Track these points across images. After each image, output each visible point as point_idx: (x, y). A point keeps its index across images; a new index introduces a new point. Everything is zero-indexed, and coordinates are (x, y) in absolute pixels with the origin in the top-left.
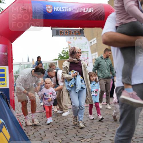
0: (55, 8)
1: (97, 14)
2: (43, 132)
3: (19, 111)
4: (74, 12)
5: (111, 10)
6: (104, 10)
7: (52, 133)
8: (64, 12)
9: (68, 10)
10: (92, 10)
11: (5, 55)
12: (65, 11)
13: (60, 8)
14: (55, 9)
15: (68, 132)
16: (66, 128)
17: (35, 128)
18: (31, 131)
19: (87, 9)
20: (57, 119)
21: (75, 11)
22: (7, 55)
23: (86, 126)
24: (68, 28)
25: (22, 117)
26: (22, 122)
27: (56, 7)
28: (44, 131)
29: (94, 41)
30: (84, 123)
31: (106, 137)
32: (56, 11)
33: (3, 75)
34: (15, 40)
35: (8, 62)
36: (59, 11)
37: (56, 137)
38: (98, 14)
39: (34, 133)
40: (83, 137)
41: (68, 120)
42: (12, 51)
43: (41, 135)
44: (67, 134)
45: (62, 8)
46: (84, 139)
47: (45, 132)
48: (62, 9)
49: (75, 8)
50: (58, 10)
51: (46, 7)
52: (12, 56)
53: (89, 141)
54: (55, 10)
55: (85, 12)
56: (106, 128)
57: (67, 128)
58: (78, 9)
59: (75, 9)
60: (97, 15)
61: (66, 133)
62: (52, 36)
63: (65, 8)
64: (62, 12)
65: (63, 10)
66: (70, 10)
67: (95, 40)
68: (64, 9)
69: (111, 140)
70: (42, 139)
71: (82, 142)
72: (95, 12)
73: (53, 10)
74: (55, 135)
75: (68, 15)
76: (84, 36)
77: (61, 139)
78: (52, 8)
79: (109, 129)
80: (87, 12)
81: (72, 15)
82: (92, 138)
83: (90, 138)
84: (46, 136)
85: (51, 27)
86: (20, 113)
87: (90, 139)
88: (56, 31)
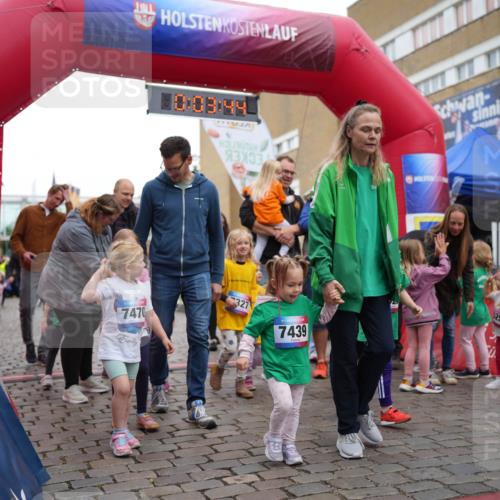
0: (166, 14)
1: (309, 48)
2: (95, 444)
3: (11, 367)
4: (231, 34)
5: (357, 39)
6: (332, 37)
8: (196, 33)
9: (210, 26)
10: (294, 34)
12: (201, 28)
13: (184, 14)
14: (163, 17)
15: (180, 448)
16: (173, 436)
17: (64, 430)
18: (51, 437)
19: (276, 27)
21: (234, 30)
23: (243, 433)
24: (204, 87)
25: (21, 389)
26: (21, 407)
27: (169, 12)
28: (97, 441)
29: (289, 141)
30: (238, 422)
31: (309, 472)
32: (169, 24)
34: (14, 115)
36: (177, 25)
37: (137, 462)
38: (314, 50)
39: (62, 446)
40: (229, 469)
41: (180, 407)
42: (0, 154)
43: (84, 452)
44: (177, 453)
45: (191, 16)
46: (236, 474)
47: (98, 445)
48: (188, 21)
49: (233, 20)
50: (176, 21)
51: (132, 8)
52: (1, 169)
53: (250, 484)
54: (163, 23)
55: (268, 36)
56: (311, 441)
57: (177, 434)
58: (243, 24)
59: (234, 25)
60: (308, 53)
61: (172, 451)
62: (148, 112)
63: (200, 17)
64: (186, 31)
65: (192, 24)
66: (216, 25)
67: (292, 138)
68: (197, 20)
69: (326, 483)
70: (90, 468)
71: (226, 484)
72: (303, 40)
73: (158, 20)
74: (133, 457)
75: (209, 44)
76: (259, 122)
77: (155, 471)
78: (154, 13)
79: (320, 446)
80: (274, 37)
81: (222, 45)
82: (260, 474)
83: (256, 473)
84: (102, 458)
85: (147, 81)
86: (14, 373)
87: (254, 478)
88: (163, 94)
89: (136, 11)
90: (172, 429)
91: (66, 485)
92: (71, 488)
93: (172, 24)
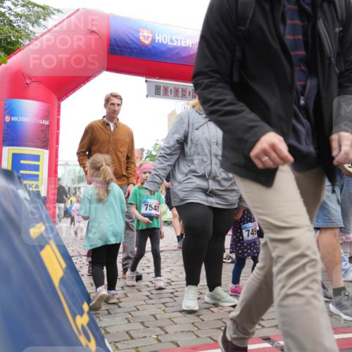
0: (158, 36)
7: (140, 291)
8: (176, 48)
9: (185, 44)
11: (44, 125)
12: (179, 44)
13: (169, 37)
14: (157, 38)
15: (177, 291)
16: (171, 285)
20: (148, 267)
22: (48, 126)
24: (181, 82)
27: (160, 35)
32: (160, 42)
33: (37, 168)
34: (67, 97)
35: (48, 140)
37: (150, 299)
41: (172, 270)
42: (58, 120)
44: (176, 294)
45: (173, 38)
48: (172, 41)
50: (165, 41)
51: (139, 32)
52: (58, 128)
54: (157, 41)
57: (172, 283)
61: (172, 293)
62: (147, 96)
63: (179, 38)
64: (171, 47)
66: (188, 43)
68: (177, 40)
70: (120, 302)
71: (213, 312)
73: (153, 40)
74: (147, 296)
75: (184, 55)
77: (163, 304)
78: (151, 36)
84: (127, 296)
85: (146, 78)
88: (156, 86)
89: (141, 34)
90: (169, 281)
91: (106, 312)
92: (109, 313)
93: (162, 43)
